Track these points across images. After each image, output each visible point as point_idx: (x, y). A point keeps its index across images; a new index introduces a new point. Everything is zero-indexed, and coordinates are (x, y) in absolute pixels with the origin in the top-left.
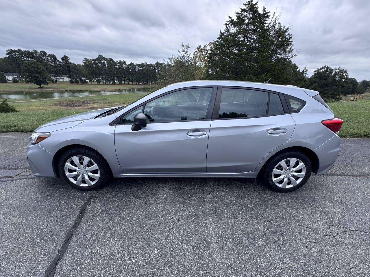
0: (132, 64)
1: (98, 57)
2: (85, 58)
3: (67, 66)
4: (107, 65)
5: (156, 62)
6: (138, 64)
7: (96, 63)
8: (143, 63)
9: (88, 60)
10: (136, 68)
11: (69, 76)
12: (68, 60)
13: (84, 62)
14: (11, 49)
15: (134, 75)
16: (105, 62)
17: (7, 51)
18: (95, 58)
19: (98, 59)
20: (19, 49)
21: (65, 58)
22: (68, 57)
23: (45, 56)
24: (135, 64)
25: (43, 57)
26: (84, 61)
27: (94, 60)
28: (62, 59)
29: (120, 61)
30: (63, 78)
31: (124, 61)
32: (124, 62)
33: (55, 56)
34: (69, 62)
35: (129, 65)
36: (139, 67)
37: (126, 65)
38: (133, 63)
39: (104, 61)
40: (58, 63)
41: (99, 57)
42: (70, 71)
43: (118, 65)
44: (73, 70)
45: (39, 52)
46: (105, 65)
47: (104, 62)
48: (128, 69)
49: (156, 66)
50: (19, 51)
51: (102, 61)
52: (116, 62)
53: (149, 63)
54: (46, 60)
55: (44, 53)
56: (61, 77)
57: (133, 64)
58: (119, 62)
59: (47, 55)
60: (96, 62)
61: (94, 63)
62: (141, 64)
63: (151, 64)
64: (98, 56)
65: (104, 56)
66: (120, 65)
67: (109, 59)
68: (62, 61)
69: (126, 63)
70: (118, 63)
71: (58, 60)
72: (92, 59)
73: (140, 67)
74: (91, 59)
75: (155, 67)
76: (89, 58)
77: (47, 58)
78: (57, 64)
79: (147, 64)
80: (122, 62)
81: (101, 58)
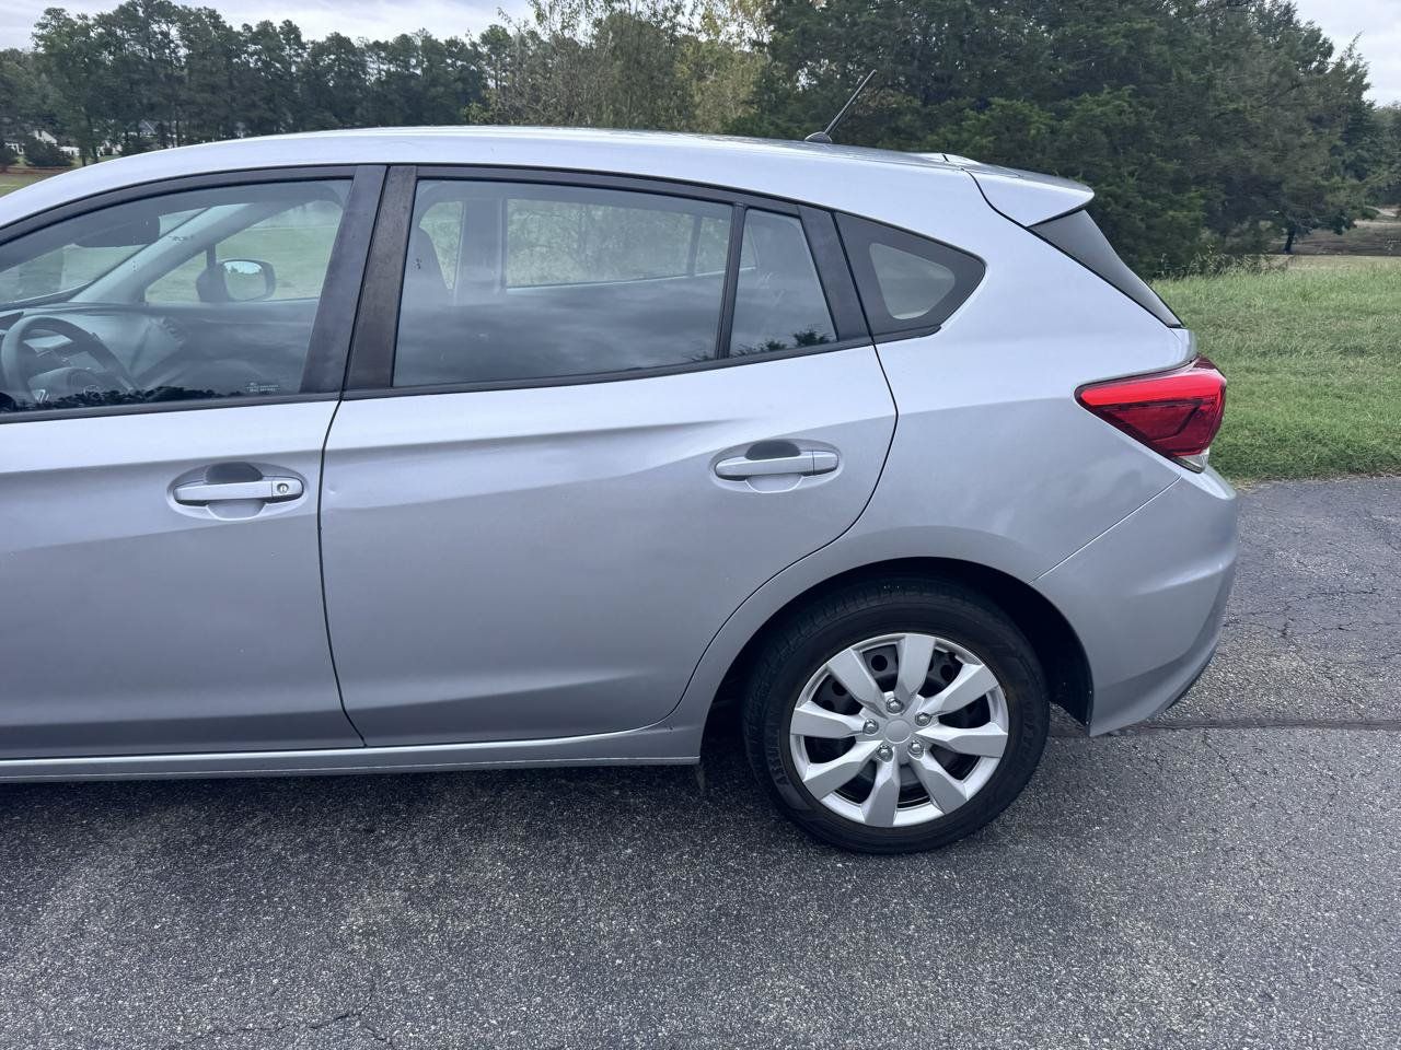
0: (339, 43)
2: (49, 12)
4: (183, 52)
5: (485, 29)
6: (377, 44)
7: (120, 42)
8: (404, 37)
9: (68, 22)
10: (363, 66)
13: (41, 37)
15: (353, 110)
16: (174, 32)
19: (127, 17)
24: (356, 42)
26: (43, 26)
27: (103, 20)
29: (266, 27)
31: (288, 23)
32: (291, 30)
35: (319, 50)
37: (303, 46)
38: (343, 34)
39: (164, 27)
41: (133, 5)
43: (252, 48)
46: (174, 51)
47: (166, 35)
48: (313, 74)
49: (484, 50)
51: (155, 27)
52: (238, 28)
53: (441, 36)
57: (346, 41)
58: (259, 33)
60: (119, 32)
61: (106, 42)
62: (391, 40)
63: (452, 43)
66: (268, 49)
67: (197, 15)
69: (304, 39)
70: (255, 38)
72: (92, 14)
73: (390, 62)
74: (85, 17)
75: (479, 55)
76: (73, 12)
79: (428, 40)
80: (278, 30)
81: (146, 7)
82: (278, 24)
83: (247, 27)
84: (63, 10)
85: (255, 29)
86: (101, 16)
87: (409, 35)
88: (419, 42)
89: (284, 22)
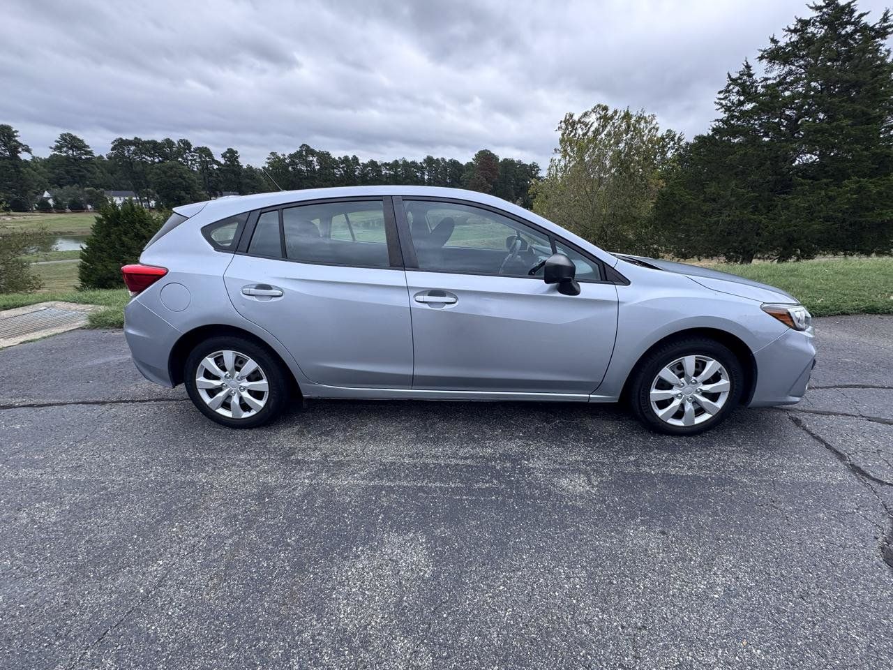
0: (373, 164)
1: (299, 149)
2: (271, 154)
3: (233, 172)
4: (317, 167)
5: (425, 157)
6: (386, 163)
7: (297, 164)
8: (396, 161)
9: (278, 157)
10: (381, 169)
12: (237, 157)
13: (268, 163)
14: (121, 139)
16: (315, 160)
17: (113, 143)
18: (293, 151)
19: (299, 155)
20: (136, 138)
21: (231, 155)
22: (236, 152)
23: (187, 151)
24: (378, 163)
25: (185, 152)
26: (269, 159)
28: (224, 156)
29: (346, 158)
31: (354, 156)
32: (355, 159)
33: (209, 150)
34: (238, 162)
35: (365, 166)
36: (389, 170)
37: (359, 165)
38: (374, 160)
39: (312, 158)
40: (216, 167)
41: (302, 150)
42: (240, 183)
43: (341, 166)
44: (248, 181)
45: (176, 143)
46: (314, 167)
47: (312, 161)
48: (363, 175)
49: (425, 165)
50: (137, 142)
51: (309, 159)
52: (337, 159)
53: (409, 160)
54: (191, 160)
55: (187, 144)
57: (376, 162)
58: (344, 160)
59: (192, 150)
60: (296, 160)
61: (291, 164)
62: (391, 162)
63: (413, 163)
64: (300, 147)
65: (312, 147)
66: (347, 166)
67: (323, 154)
68: (223, 161)
69: (360, 162)
70: (342, 163)
71: (215, 158)
72: (287, 155)
74: (284, 155)
75: (422, 167)
76: (279, 154)
77: (192, 156)
78: (213, 167)
79: (405, 162)
81: (306, 151)
82: (350, 157)
83: (340, 158)
84: (276, 153)
85: (342, 159)
86: (290, 155)
87: (398, 159)
88: (401, 163)
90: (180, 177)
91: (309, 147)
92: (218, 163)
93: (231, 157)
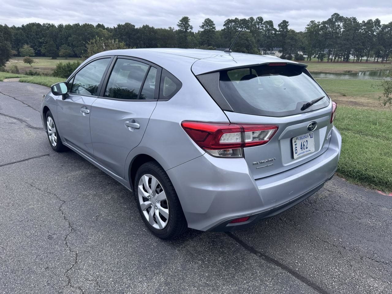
2: (311, 22)
3: (283, 35)
4: (342, 30)
7: (326, 28)
9: (315, 24)
11: (281, 49)
12: (287, 26)
13: (307, 28)
14: (229, 19)
16: (341, 25)
17: (225, 22)
18: (326, 20)
19: (330, 21)
20: (236, 18)
21: (284, 24)
22: (288, 22)
23: (260, 24)
25: (258, 25)
26: (309, 25)
28: (279, 25)
29: (370, 21)
30: (275, 52)
32: (378, 22)
33: (272, 22)
34: (287, 29)
35: (385, 27)
37: (380, 26)
39: (339, 23)
40: (273, 32)
41: (332, 18)
42: (285, 42)
43: (363, 27)
44: (289, 41)
45: (255, 19)
46: (340, 30)
47: (339, 25)
48: (381, 34)
50: (236, 20)
51: (337, 24)
52: (361, 22)
54: (261, 29)
55: (261, 19)
56: (273, 52)
58: (367, 23)
59: (263, 22)
60: (327, 25)
61: (322, 29)
64: (332, 16)
65: (341, 15)
66: (368, 28)
67: (349, 20)
68: (278, 29)
69: (381, 24)
71: (274, 27)
72: (321, 21)
74: (319, 22)
76: (317, 21)
77: (262, 26)
80: (373, 21)
81: (336, 18)
83: (364, 22)
84: (315, 21)
85: (366, 22)
86: (323, 22)
89: (376, 19)
90: (246, 40)
91: (339, 15)
92: (275, 30)
93: (284, 25)
